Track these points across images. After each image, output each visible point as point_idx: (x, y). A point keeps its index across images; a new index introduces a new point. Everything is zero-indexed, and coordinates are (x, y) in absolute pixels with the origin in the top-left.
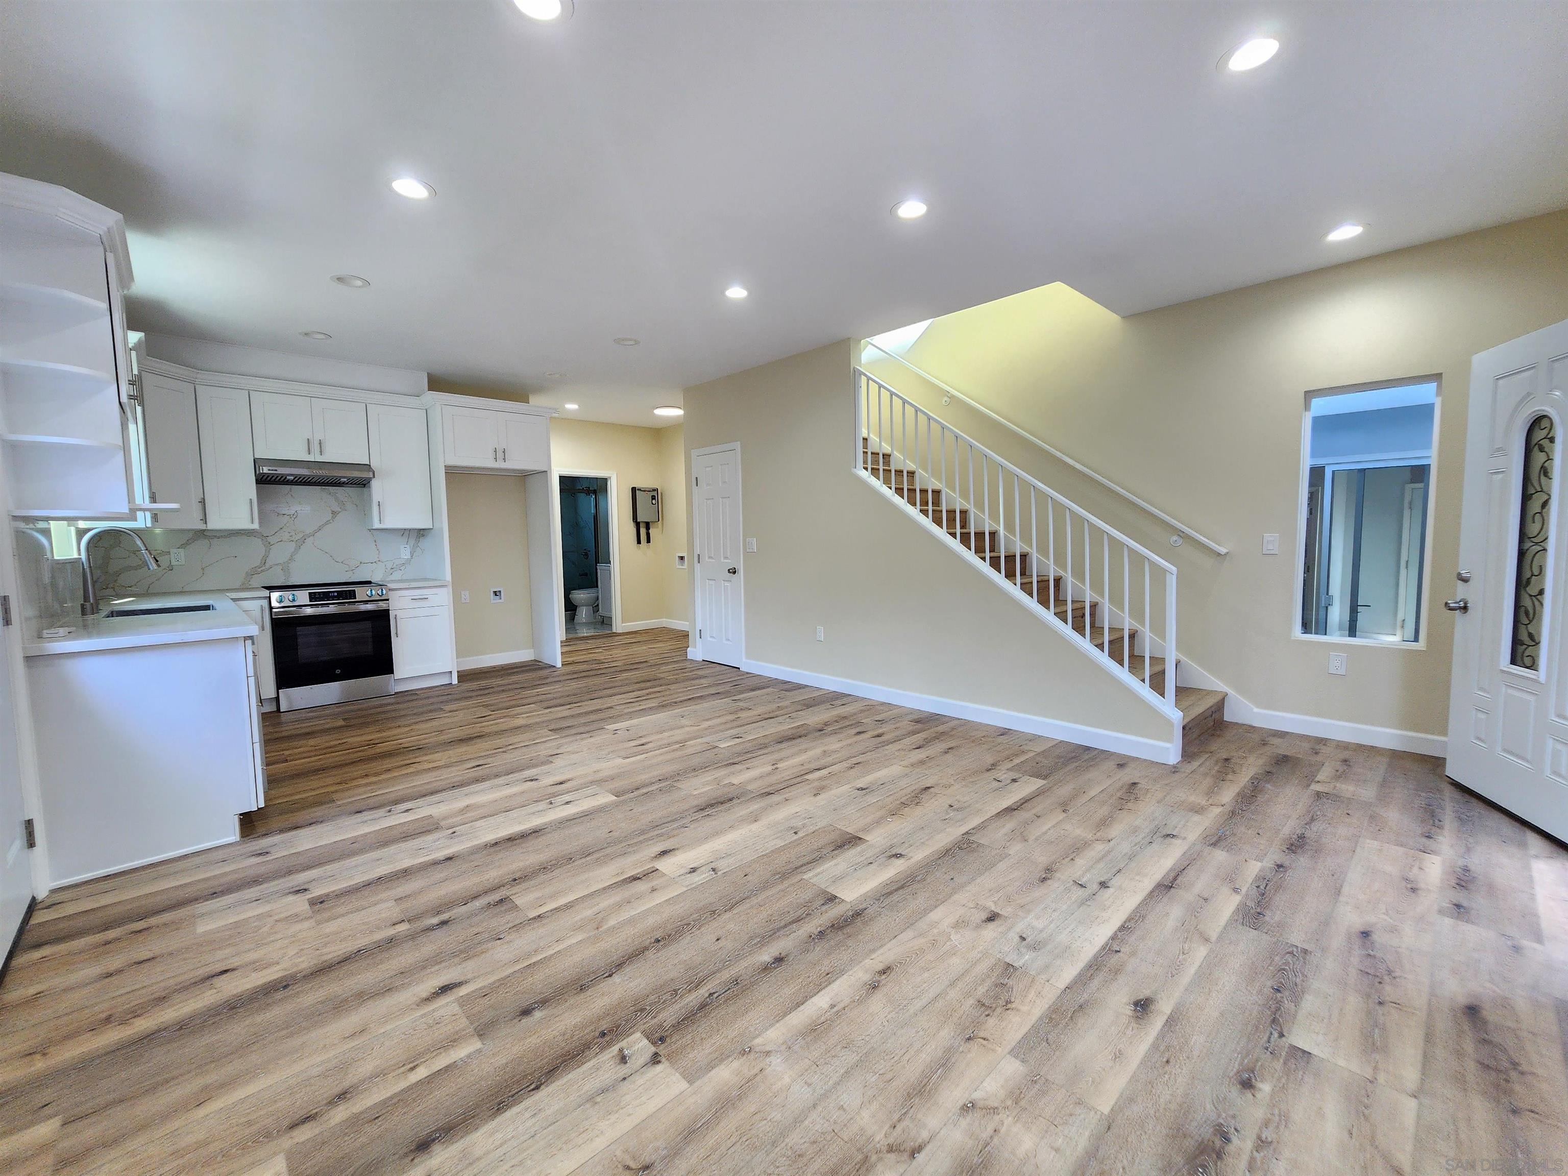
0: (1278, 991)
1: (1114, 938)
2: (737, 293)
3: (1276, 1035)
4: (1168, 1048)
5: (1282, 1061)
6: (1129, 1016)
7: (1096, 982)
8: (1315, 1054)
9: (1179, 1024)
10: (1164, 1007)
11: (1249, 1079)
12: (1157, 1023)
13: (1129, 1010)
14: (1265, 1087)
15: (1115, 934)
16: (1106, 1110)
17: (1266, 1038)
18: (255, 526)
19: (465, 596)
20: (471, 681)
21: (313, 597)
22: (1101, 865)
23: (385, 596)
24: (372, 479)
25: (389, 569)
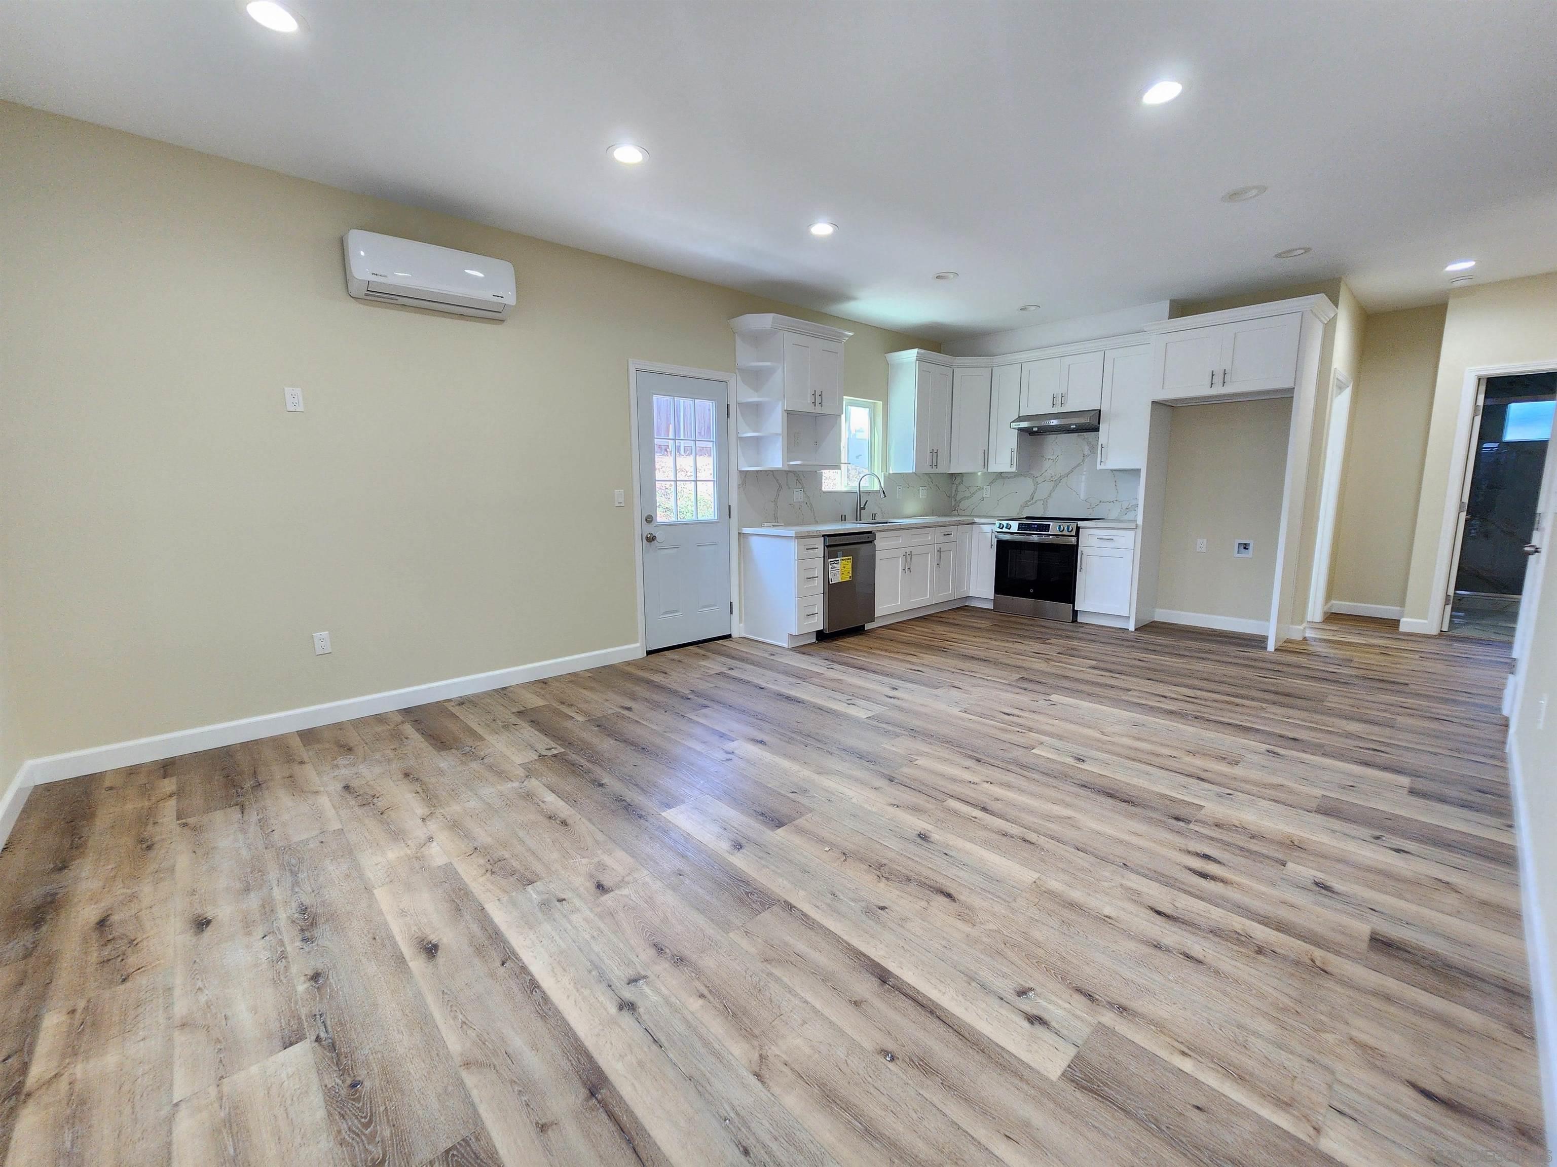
0: (353, 1086)
1: (524, 969)
2: (1163, 92)
3: (323, 1035)
4: (384, 946)
5: (303, 1018)
6: (428, 936)
7: (475, 928)
8: (281, 1053)
9: (395, 965)
10: (417, 964)
11: (316, 982)
12: (407, 950)
13: (434, 938)
14: (302, 987)
15: (529, 973)
16: (375, 891)
17: (328, 1023)
18: (1014, 469)
19: (1201, 544)
20: (1150, 633)
21: (1020, 527)
22: (681, 1028)
23: (1074, 533)
24: (1099, 423)
25: (1124, 508)
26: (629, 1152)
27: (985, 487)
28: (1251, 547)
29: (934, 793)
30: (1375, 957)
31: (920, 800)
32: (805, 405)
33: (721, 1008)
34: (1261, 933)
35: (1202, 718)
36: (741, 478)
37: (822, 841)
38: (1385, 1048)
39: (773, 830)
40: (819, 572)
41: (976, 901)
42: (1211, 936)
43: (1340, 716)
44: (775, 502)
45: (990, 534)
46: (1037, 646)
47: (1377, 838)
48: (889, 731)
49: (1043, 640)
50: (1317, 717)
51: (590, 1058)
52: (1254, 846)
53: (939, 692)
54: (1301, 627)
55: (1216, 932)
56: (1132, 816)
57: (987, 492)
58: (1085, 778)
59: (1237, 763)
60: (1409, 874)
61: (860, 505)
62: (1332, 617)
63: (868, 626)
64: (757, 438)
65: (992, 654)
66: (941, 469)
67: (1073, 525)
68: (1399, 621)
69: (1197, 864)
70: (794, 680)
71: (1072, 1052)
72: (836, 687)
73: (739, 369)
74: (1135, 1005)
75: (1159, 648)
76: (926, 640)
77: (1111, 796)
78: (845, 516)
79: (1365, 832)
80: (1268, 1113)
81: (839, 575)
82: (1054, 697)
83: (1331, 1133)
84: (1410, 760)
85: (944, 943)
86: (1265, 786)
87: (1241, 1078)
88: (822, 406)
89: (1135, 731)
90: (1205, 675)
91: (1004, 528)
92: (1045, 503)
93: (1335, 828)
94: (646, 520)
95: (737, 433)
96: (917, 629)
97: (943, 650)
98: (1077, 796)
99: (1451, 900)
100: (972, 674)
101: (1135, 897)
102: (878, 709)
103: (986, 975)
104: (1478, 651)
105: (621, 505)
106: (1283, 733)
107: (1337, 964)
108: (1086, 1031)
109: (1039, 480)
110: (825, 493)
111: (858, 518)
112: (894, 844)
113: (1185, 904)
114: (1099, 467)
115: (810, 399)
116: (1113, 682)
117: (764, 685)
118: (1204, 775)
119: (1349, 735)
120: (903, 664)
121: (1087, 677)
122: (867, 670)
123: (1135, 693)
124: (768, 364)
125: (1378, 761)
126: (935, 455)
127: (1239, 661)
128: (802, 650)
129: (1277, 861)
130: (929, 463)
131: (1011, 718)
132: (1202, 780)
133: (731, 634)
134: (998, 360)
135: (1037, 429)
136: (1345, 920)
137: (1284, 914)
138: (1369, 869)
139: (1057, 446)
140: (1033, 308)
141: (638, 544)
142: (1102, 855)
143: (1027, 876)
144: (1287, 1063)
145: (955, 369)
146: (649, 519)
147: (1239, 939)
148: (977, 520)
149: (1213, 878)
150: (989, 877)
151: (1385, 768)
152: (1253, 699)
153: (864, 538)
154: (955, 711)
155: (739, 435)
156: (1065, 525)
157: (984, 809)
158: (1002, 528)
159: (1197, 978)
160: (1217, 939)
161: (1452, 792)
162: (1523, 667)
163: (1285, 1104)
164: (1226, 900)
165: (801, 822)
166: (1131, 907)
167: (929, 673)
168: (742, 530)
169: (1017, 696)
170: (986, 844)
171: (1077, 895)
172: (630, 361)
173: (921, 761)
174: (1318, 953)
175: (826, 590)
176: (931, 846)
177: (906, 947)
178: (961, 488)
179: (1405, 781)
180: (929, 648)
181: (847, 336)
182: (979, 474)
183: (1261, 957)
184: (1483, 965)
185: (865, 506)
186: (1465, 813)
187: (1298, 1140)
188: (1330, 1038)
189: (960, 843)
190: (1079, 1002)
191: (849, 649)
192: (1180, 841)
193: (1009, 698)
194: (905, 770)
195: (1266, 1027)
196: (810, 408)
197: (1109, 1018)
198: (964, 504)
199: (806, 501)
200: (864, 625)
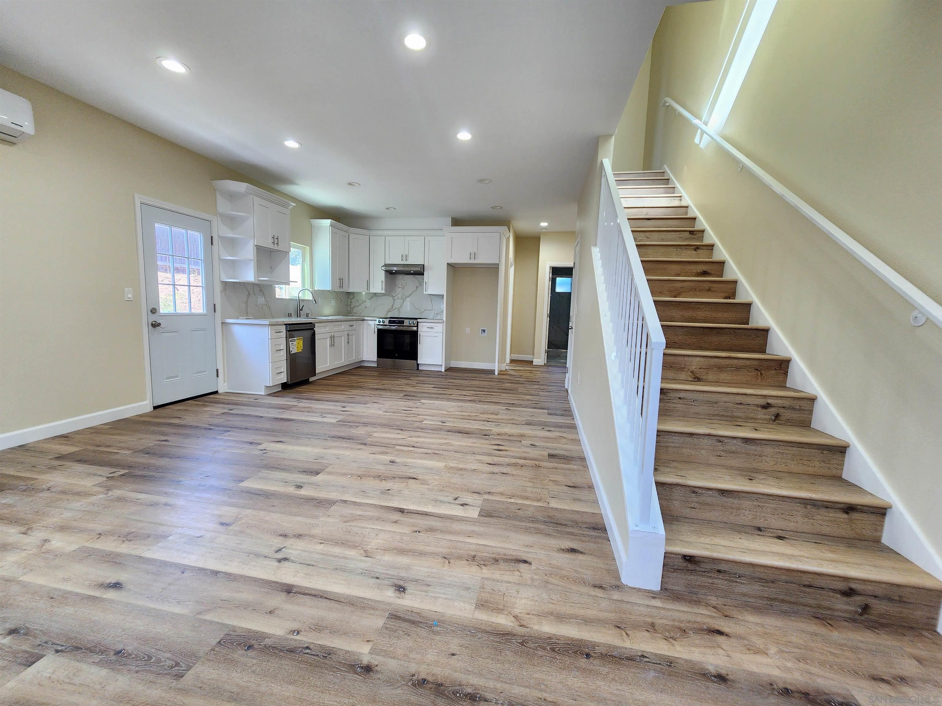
2: (464, 136)
6: (107, 581)
11: (18, 633)
13: (112, 581)
18: (383, 292)
19: (468, 330)
20: (451, 372)
21: (390, 322)
22: (317, 556)
23: (416, 325)
24: (424, 271)
25: (436, 313)
26: (324, 600)
27: (367, 301)
28: (486, 331)
29: (389, 445)
30: (551, 460)
31: (384, 449)
32: (268, 243)
33: (335, 544)
34: (521, 462)
35: (482, 401)
36: (223, 286)
37: (345, 474)
38: (558, 480)
39: (315, 476)
40: (283, 346)
41: (427, 477)
42: (507, 466)
43: (524, 395)
44: (246, 303)
45: (374, 326)
46: (406, 381)
47: (543, 429)
48: (351, 426)
49: (407, 379)
50: (517, 396)
51: (278, 583)
52: (511, 438)
53: (368, 405)
54: (505, 365)
55: (509, 465)
56: (470, 437)
57: (368, 304)
58: (448, 428)
59: (498, 414)
60: (553, 436)
61: (299, 308)
62: (512, 361)
63: (311, 379)
64: (233, 261)
65: (386, 386)
66: (345, 289)
67: (415, 322)
68: (533, 361)
69: (496, 447)
70: (281, 411)
71: (479, 509)
72: (310, 411)
73: (219, 214)
74: (493, 491)
75: (456, 378)
76: (348, 383)
77: (460, 433)
78: (291, 314)
79: (540, 428)
80: (536, 504)
81: (296, 348)
82: (422, 401)
83: (552, 503)
84: (546, 405)
85: (420, 493)
86: (509, 420)
87: (527, 498)
88: (278, 245)
89: (459, 409)
90: (477, 386)
91: (381, 322)
92: (399, 310)
93: (532, 428)
94: (151, 312)
95: (219, 256)
96: (340, 378)
97: (361, 388)
98: (448, 435)
99: (564, 441)
100: (381, 396)
101: (481, 462)
102: (340, 418)
103: (441, 498)
104: (555, 369)
105: (130, 299)
106: (509, 402)
107: (542, 464)
108: (481, 502)
109: (396, 298)
110: (277, 299)
111: (298, 315)
112: (382, 468)
113: (496, 460)
114: (425, 293)
115: (271, 240)
116: (444, 392)
117: (261, 415)
118: (489, 420)
119: (528, 400)
120: (343, 396)
121: (433, 392)
122: (323, 401)
123: (454, 395)
124: (244, 214)
125: (538, 407)
126: (341, 281)
127: (488, 380)
128: (277, 394)
129: (519, 441)
130: (338, 285)
131: (408, 412)
132: (489, 421)
133: (217, 391)
134: (374, 232)
135: (394, 271)
136: (541, 452)
137: (525, 455)
138: (543, 438)
139: (402, 280)
140: (393, 209)
141: (145, 329)
142: (465, 452)
143: (441, 465)
144: (537, 491)
145: (350, 234)
146: (154, 311)
147: (515, 465)
148: (366, 318)
149: (502, 450)
150: (427, 468)
151: (540, 409)
152: (496, 392)
153: (308, 327)
154: (381, 412)
155: (222, 258)
156: (411, 321)
157: (413, 447)
158: (380, 323)
159: (508, 478)
160: (509, 466)
161: (558, 412)
162: (570, 370)
163: (539, 500)
164: (508, 456)
165: (329, 469)
166: (480, 465)
167: (358, 398)
168: (224, 321)
169: (406, 403)
170: (421, 458)
171: (461, 466)
172: (136, 196)
173: (375, 435)
174: (537, 463)
175: (289, 358)
176: (398, 464)
177: (406, 499)
178: (353, 301)
179: (546, 411)
180: (352, 387)
181: (292, 205)
182: (364, 293)
183: (523, 468)
184: (575, 455)
185: (302, 308)
186: (564, 417)
187: (545, 507)
188: (545, 482)
189: (409, 460)
190: (475, 496)
191: (305, 392)
192: (487, 442)
193: (403, 404)
194: (369, 439)
195: (530, 484)
196: (271, 246)
197: (486, 497)
198: (355, 310)
199: (266, 303)
200: (309, 379)
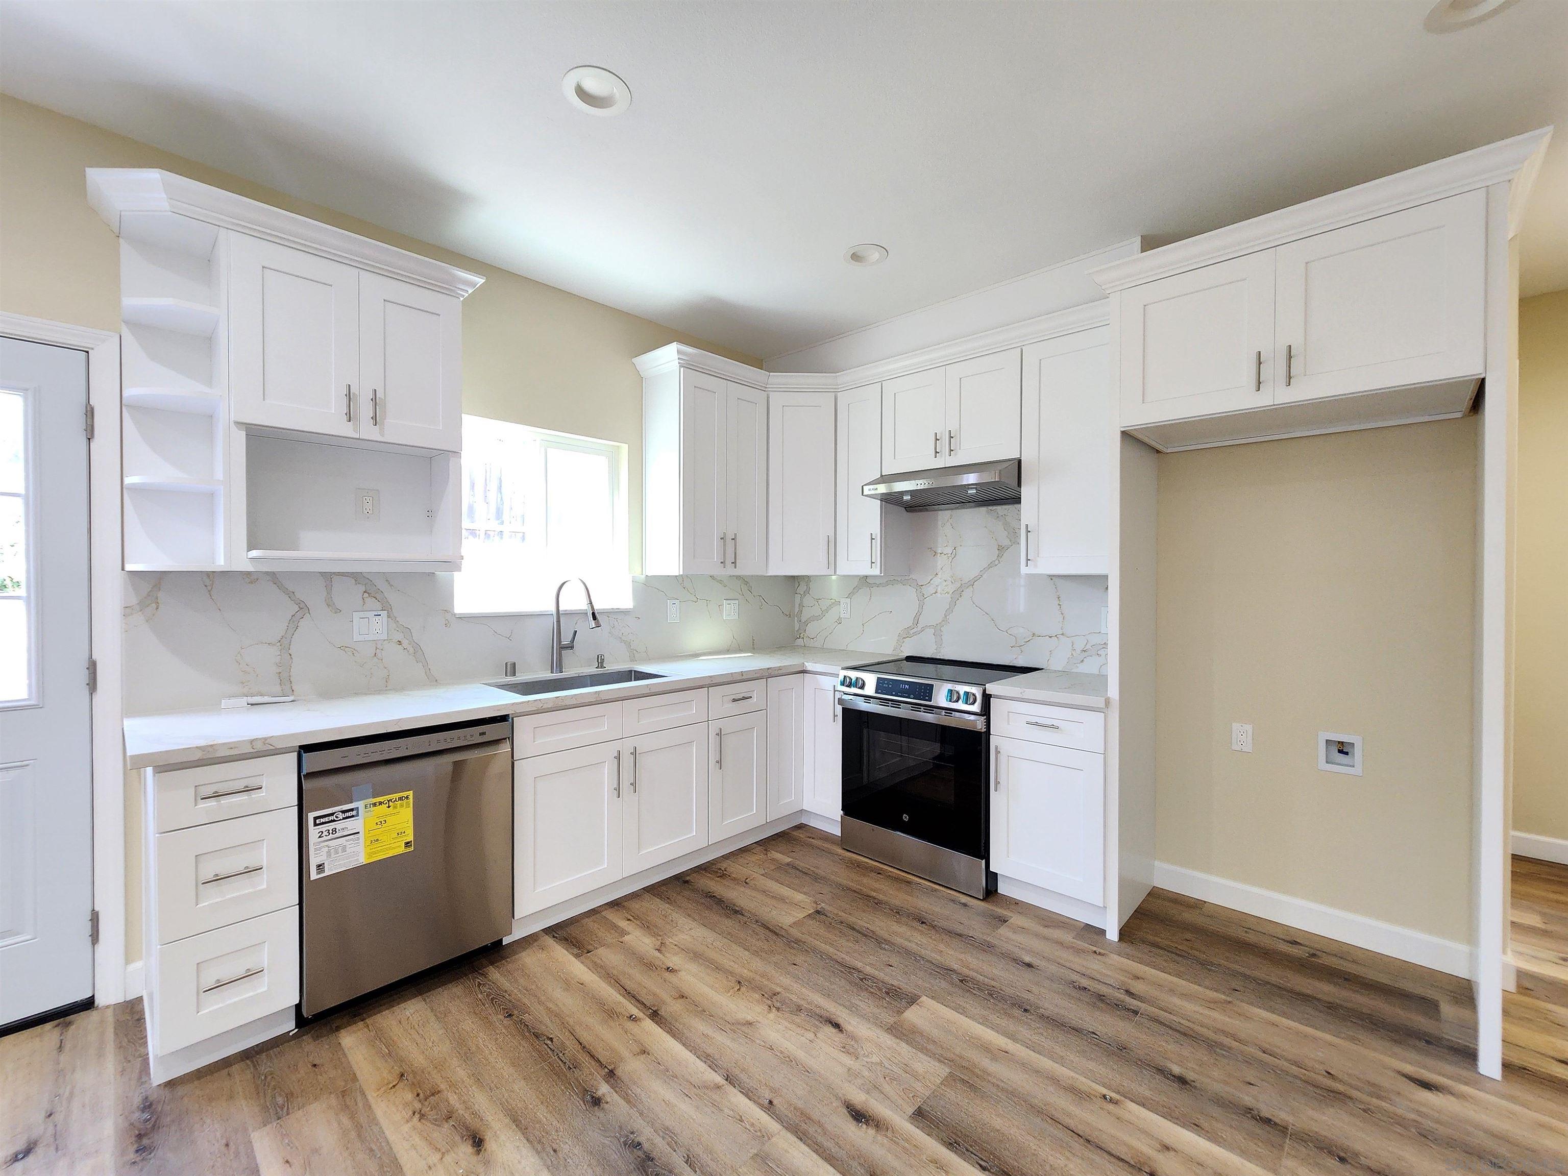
18: (876, 571)
19: (1244, 735)
21: (881, 686)
23: (978, 708)
24: (1019, 484)
25: (1078, 651)
27: (843, 601)
32: (318, 417)
36: (138, 589)
44: (284, 644)
45: (832, 692)
57: (844, 609)
61: (561, 641)
67: (976, 691)
73: (126, 318)
88: (379, 425)
91: (853, 686)
92: (937, 630)
95: (123, 477)
109: (926, 590)
110: (463, 618)
111: (555, 667)
114: (1024, 570)
115: (331, 407)
126: (730, 543)
130: (716, 558)
133: (93, 1000)
134: (844, 378)
145: (771, 393)
148: (812, 665)
156: (961, 691)
158: (850, 686)
178: (807, 601)
181: (470, 284)
182: (828, 578)
185: (571, 640)
198: (812, 629)
199: (399, 636)
200: (501, 940)
